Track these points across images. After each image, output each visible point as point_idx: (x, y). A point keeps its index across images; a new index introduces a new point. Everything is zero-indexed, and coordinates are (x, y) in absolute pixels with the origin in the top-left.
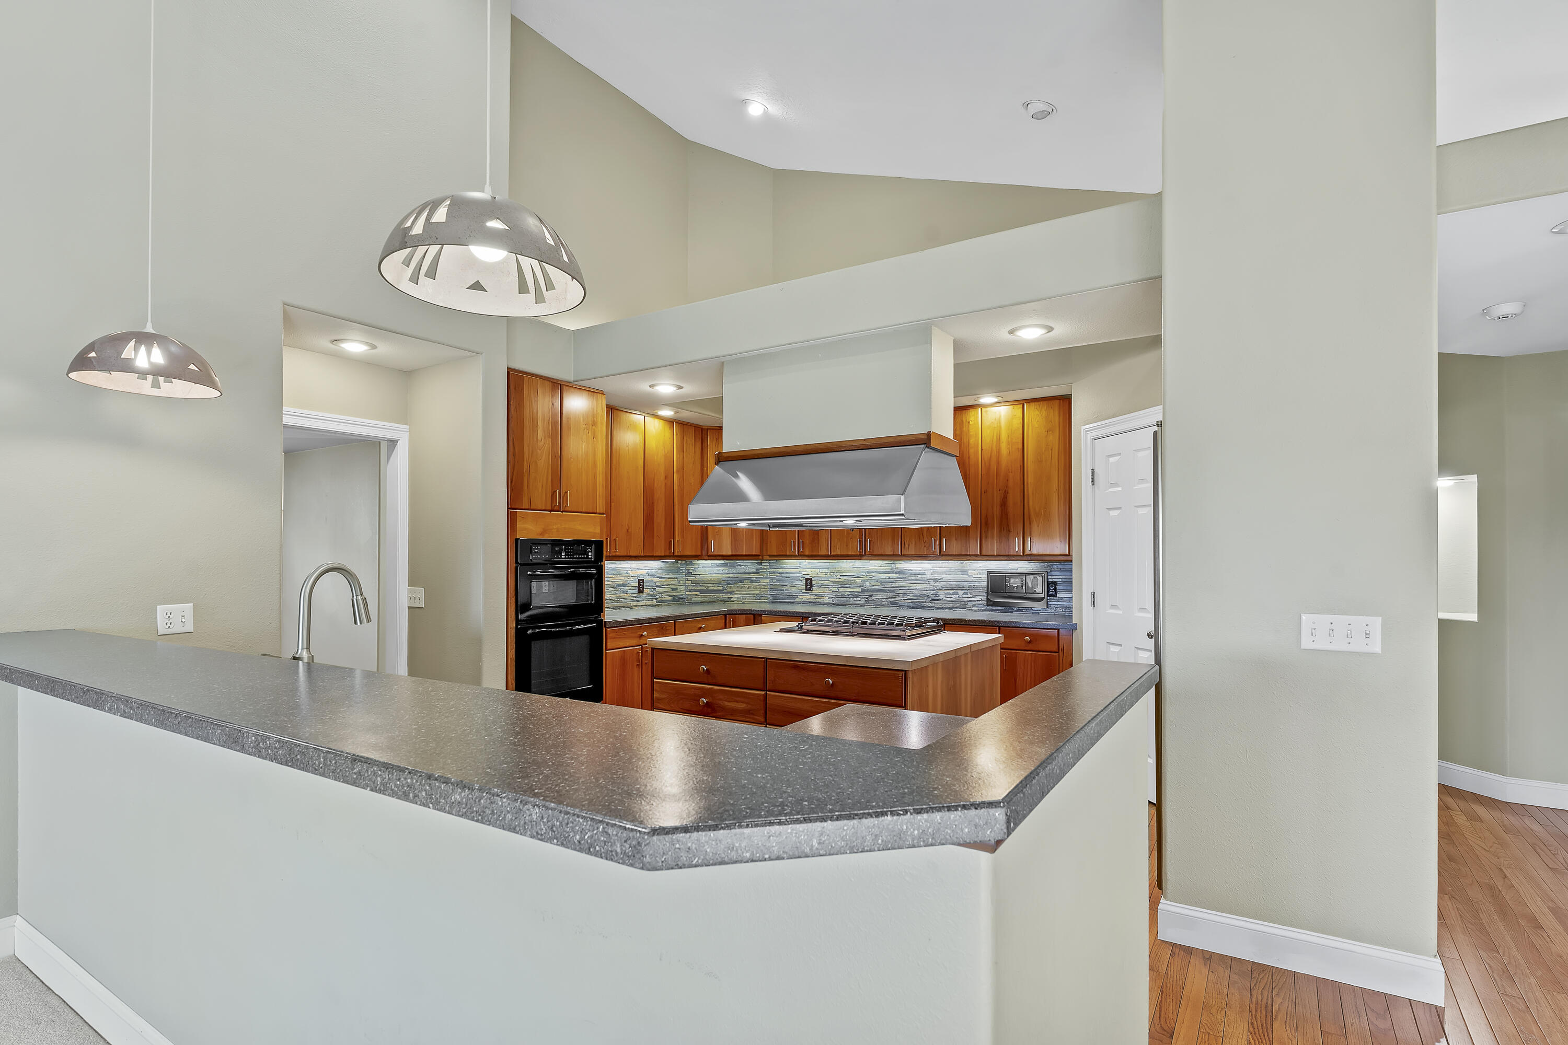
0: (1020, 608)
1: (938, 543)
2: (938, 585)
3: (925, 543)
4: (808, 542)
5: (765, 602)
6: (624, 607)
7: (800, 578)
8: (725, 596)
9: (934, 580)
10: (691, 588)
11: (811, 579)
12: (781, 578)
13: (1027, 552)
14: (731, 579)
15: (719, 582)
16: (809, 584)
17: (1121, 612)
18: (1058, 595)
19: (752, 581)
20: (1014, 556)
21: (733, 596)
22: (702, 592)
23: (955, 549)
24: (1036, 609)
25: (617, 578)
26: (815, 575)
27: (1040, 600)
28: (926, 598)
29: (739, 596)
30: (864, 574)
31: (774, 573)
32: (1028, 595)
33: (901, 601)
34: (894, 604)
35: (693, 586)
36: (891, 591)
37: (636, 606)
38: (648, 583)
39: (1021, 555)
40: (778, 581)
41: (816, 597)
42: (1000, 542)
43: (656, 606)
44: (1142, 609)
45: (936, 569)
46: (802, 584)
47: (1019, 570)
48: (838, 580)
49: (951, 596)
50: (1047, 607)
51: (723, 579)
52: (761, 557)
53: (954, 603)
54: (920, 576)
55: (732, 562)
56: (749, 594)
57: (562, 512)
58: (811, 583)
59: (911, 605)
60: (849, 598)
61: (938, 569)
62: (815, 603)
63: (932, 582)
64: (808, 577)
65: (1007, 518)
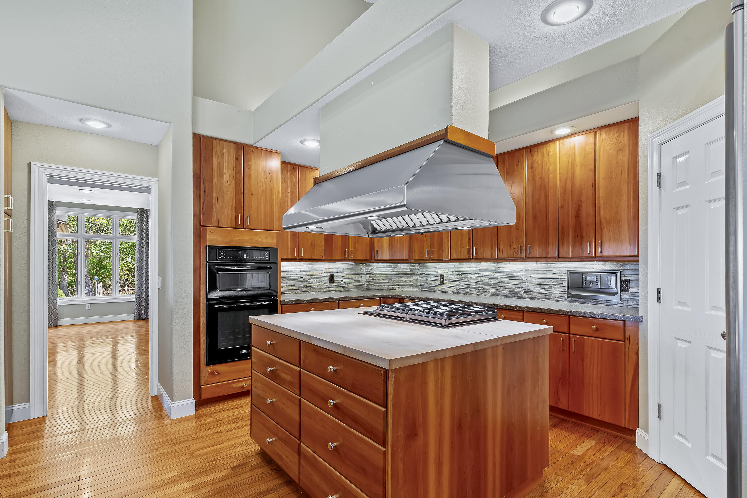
0: (596, 301)
1: (524, 249)
2: (529, 281)
3: (514, 249)
4: (436, 250)
5: (417, 291)
6: (319, 291)
7: (437, 275)
8: (390, 286)
9: (526, 277)
10: (369, 280)
11: (443, 276)
12: (426, 275)
13: (599, 254)
14: (394, 275)
15: (387, 277)
16: (442, 279)
17: (689, 309)
18: (630, 290)
19: (408, 277)
20: (587, 257)
21: (396, 286)
22: (376, 283)
23: (537, 252)
24: (609, 302)
25: (313, 274)
26: (446, 274)
27: (614, 294)
28: (520, 290)
29: (399, 286)
30: (477, 273)
31: (422, 272)
32: (602, 290)
33: (502, 292)
34: (497, 294)
35: (370, 279)
36: (495, 285)
37: (328, 291)
38: (337, 277)
39: (592, 257)
40: (425, 277)
41: (446, 288)
42: (574, 246)
43: (343, 291)
44: (714, 308)
45: (527, 269)
46: (438, 279)
47: (595, 270)
48: (460, 276)
49: (538, 289)
50: (620, 301)
51: (389, 275)
52: (409, 261)
53: (541, 294)
54: (516, 274)
55: (395, 264)
56: (406, 285)
57: (245, 229)
58: (443, 278)
59: (509, 295)
60: (467, 289)
61: (529, 269)
62: (446, 292)
63: (524, 279)
64: (442, 274)
65: (581, 228)
